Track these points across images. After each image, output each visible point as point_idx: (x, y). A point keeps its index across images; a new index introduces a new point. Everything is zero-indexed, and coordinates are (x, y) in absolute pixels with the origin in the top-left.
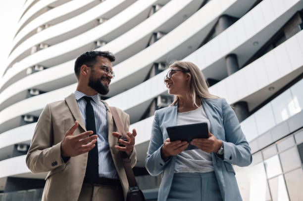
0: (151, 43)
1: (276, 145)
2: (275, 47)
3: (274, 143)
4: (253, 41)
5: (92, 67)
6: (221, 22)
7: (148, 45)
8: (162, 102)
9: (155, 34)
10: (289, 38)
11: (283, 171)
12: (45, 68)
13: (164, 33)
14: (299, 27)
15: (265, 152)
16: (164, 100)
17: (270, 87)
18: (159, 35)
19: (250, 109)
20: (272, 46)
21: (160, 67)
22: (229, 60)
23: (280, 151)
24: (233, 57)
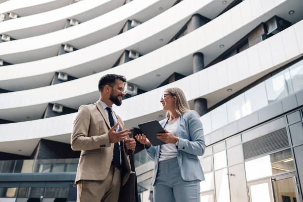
0: (124, 30)
1: (226, 141)
2: (238, 52)
3: (224, 139)
4: (220, 43)
5: (112, 87)
6: (194, 20)
7: (121, 32)
8: (128, 89)
9: (130, 22)
10: (251, 46)
11: (228, 165)
12: (12, 39)
13: (139, 22)
14: (261, 37)
15: (215, 146)
16: (131, 88)
17: (229, 89)
18: (133, 23)
19: (209, 107)
20: (236, 50)
21: (130, 55)
22: (196, 58)
23: (228, 147)
24: (200, 55)
